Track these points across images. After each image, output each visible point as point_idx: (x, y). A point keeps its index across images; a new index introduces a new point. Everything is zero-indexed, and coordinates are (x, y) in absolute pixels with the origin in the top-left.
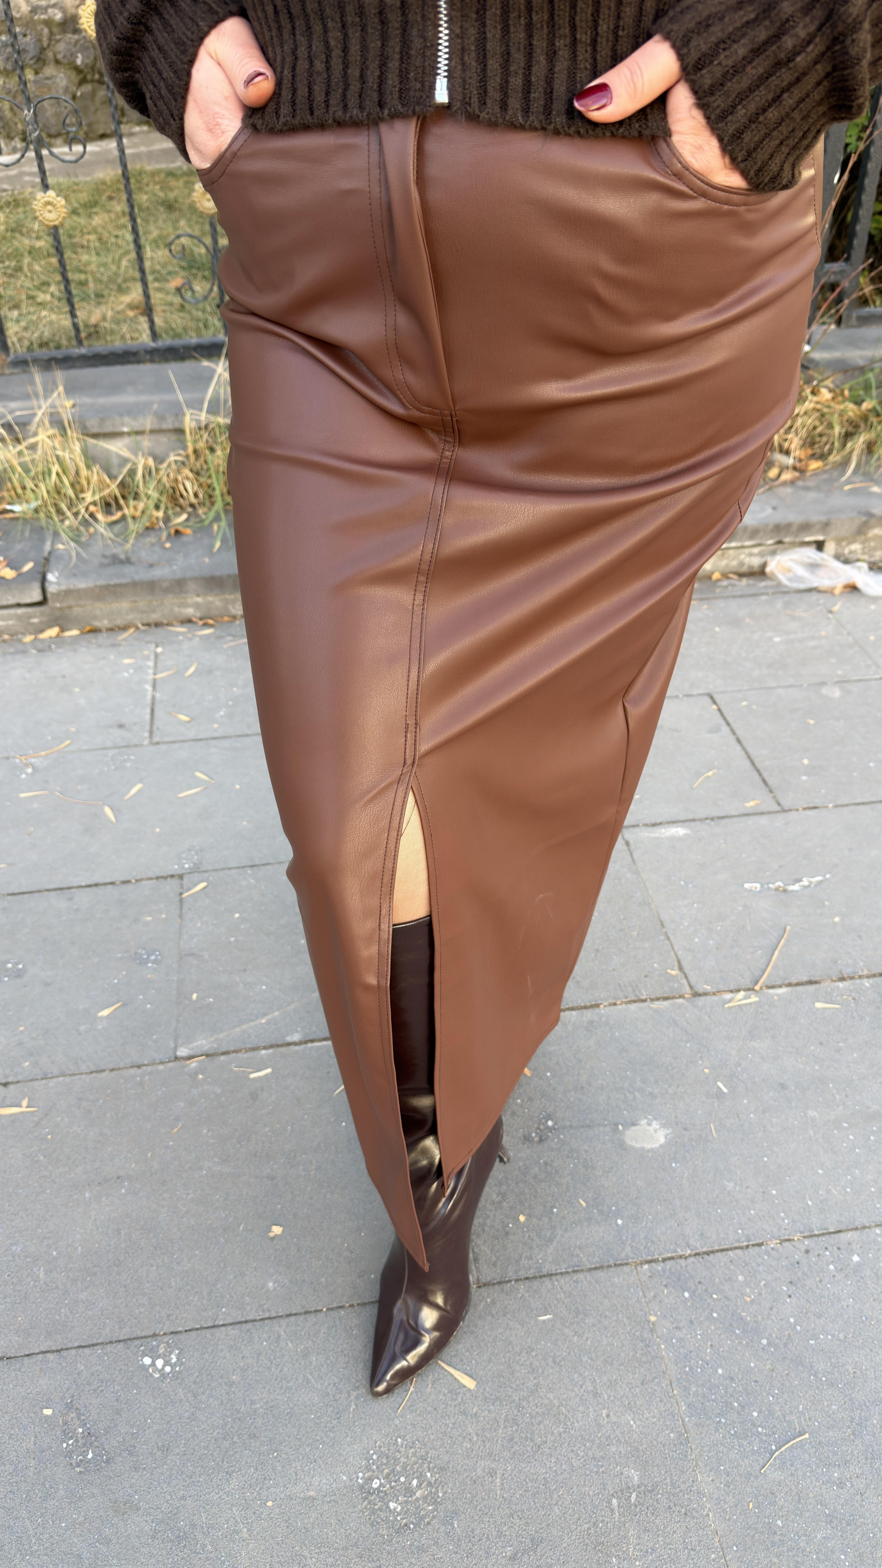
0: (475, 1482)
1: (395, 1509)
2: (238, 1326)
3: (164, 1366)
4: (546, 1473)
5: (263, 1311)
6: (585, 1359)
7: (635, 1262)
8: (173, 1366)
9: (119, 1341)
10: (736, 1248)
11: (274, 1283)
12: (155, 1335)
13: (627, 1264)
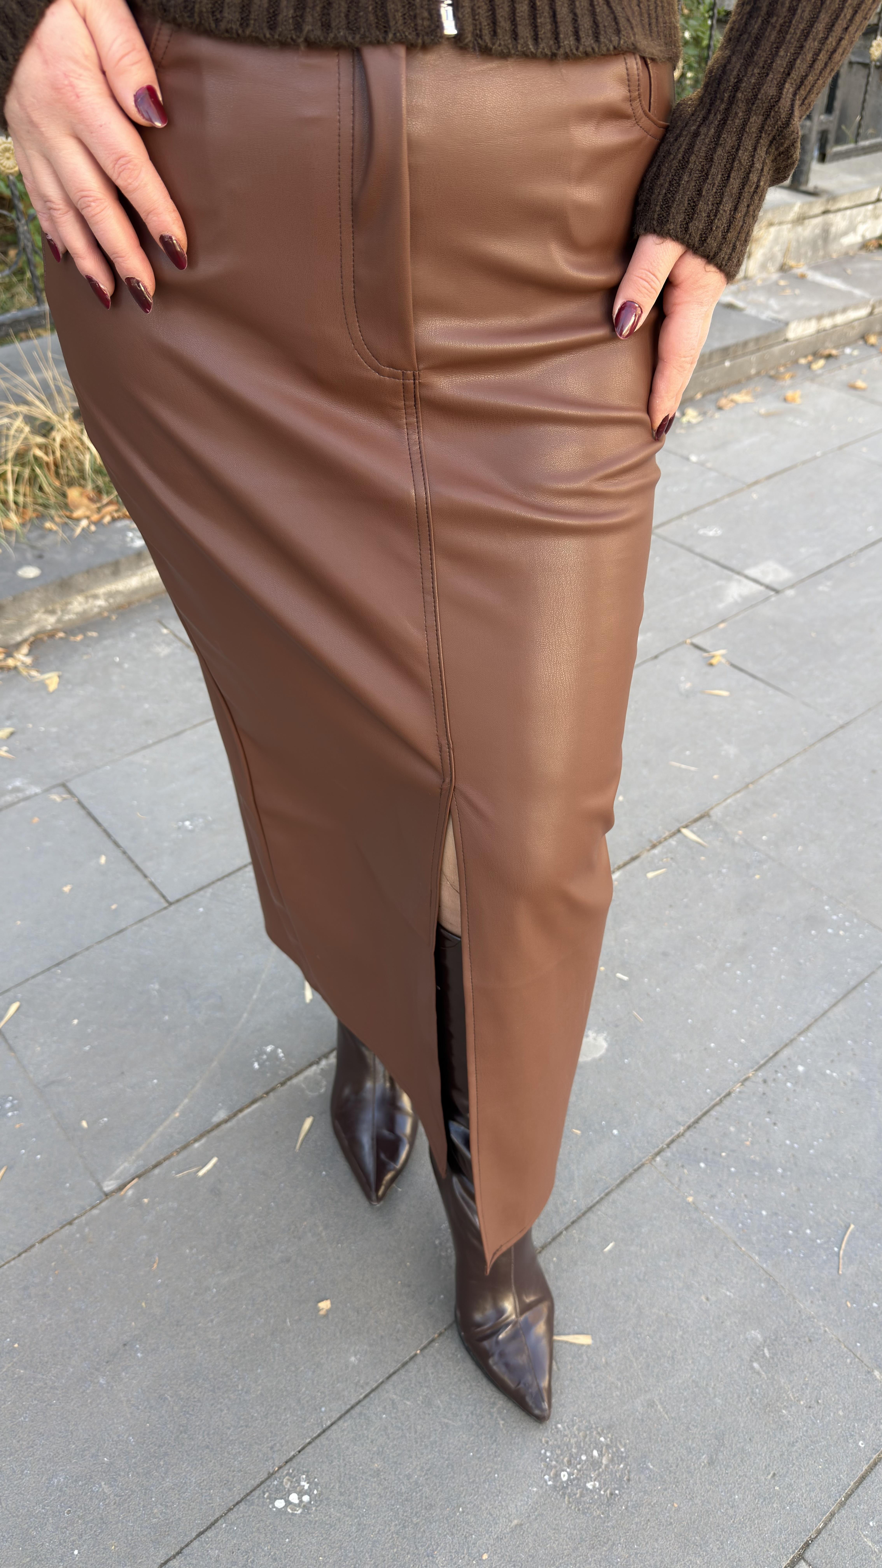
0: (643, 1420)
1: (594, 1486)
2: (348, 1415)
3: (300, 1498)
4: (692, 1376)
5: (362, 1387)
6: (661, 1263)
7: (648, 1160)
8: (309, 1492)
9: (238, 1503)
10: (714, 1106)
11: (355, 1355)
12: (270, 1475)
13: (643, 1165)
